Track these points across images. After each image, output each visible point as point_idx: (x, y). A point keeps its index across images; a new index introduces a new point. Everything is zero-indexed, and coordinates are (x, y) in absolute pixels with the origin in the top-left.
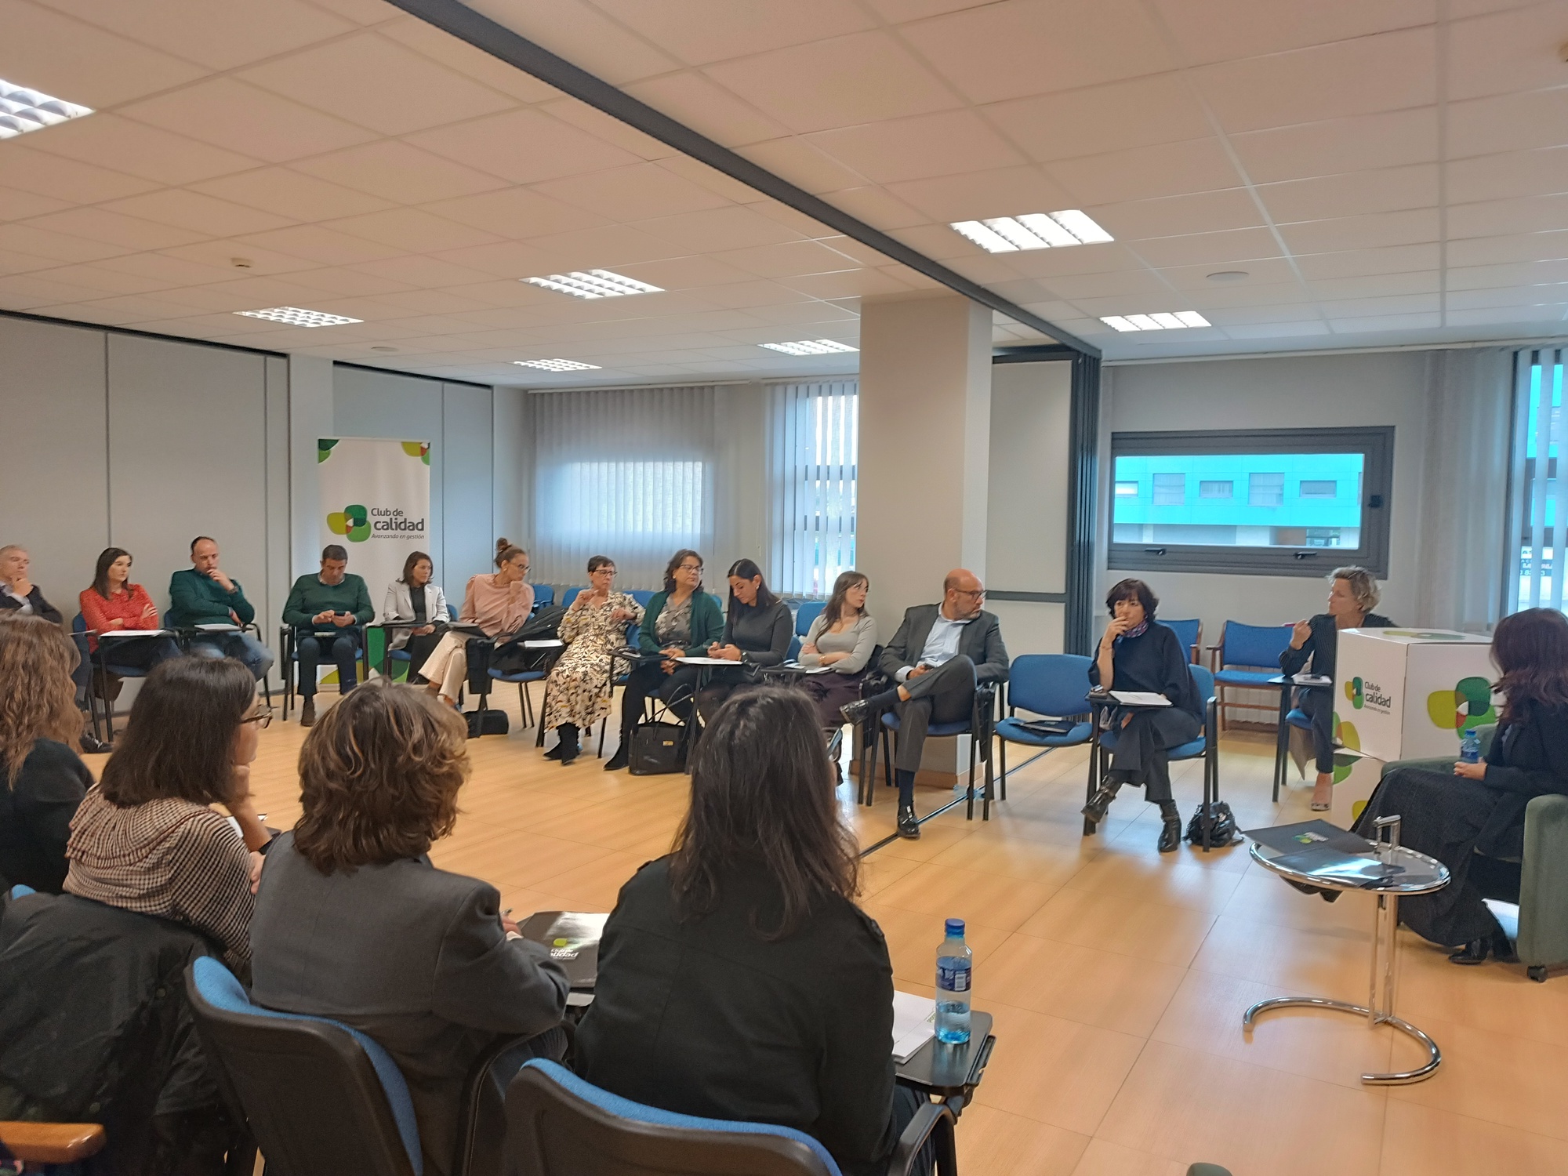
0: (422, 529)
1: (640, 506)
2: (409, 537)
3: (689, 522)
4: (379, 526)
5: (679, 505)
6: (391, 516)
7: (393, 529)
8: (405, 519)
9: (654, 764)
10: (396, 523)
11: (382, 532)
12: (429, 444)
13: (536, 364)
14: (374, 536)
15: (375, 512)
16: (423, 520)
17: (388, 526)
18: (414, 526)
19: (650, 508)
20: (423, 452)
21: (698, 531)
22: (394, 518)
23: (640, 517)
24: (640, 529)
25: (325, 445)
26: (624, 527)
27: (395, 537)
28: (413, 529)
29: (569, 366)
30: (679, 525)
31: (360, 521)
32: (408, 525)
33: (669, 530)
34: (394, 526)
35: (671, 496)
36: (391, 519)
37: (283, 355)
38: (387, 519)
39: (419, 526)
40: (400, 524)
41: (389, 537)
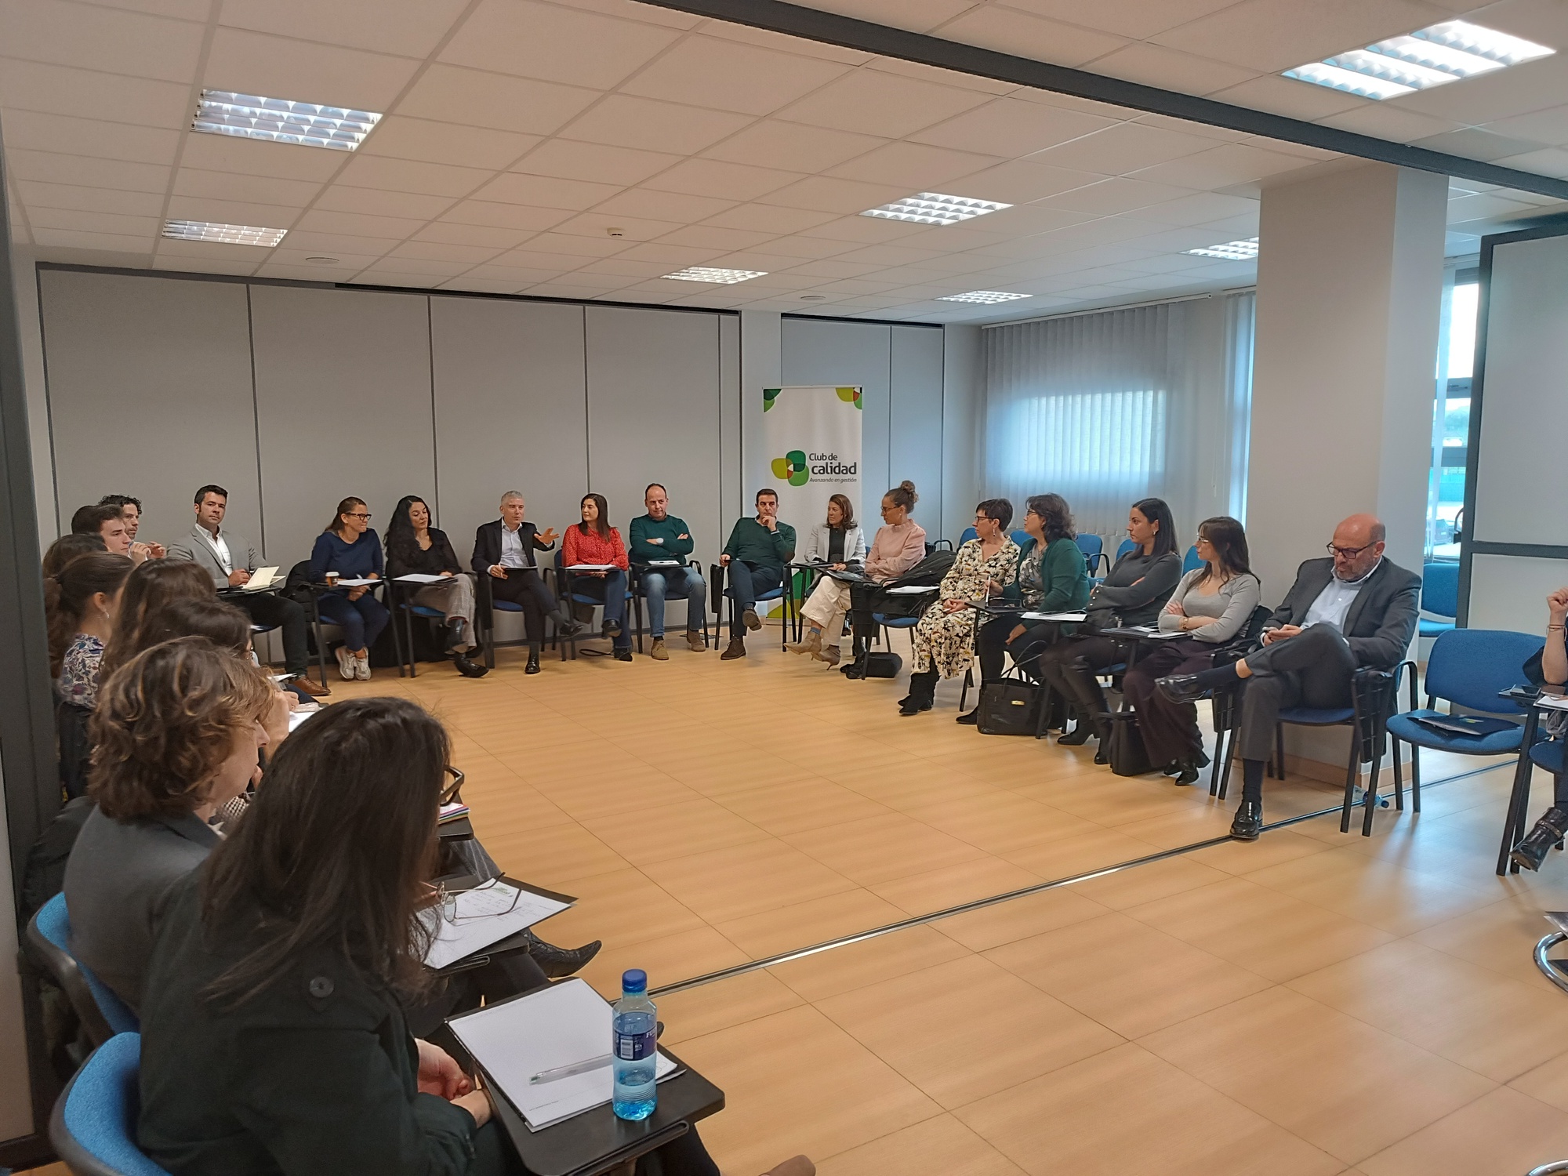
0: (855, 473)
1: (1087, 443)
2: (843, 481)
3: (1137, 459)
4: (816, 470)
5: (1128, 440)
6: (827, 460)
7: (828, 473)
8: (840, 463)
9: (1002, 723)
10: (831, 467)
11: (819, 476)
12: (861, 389)
13: (962, 298)
14: (811, 480)
15: (813, 457)
16: (855, 463)
17: (824, 470)
18: (848, 470)
19: (1097, 444)
20: (856, 396)
21: (1147, 469)
22: (829, 462)
23: (1086, 455)
24: (1086, 468)
25: (769, 395)
26: (1071, 468)
27: (831, 480)
28: (847, 473)
29: (1002, 297)
30: (1127, 463)
31: (800, 466)
32: (842, 469)
33: (1116, 468)
34: (829, 471)
35: (1119, 430)
36: (827, 463)
37: (735, 312)
38: (823, 463)
39: (851, 470)
40: (836, 469)
41: (824, 480)
